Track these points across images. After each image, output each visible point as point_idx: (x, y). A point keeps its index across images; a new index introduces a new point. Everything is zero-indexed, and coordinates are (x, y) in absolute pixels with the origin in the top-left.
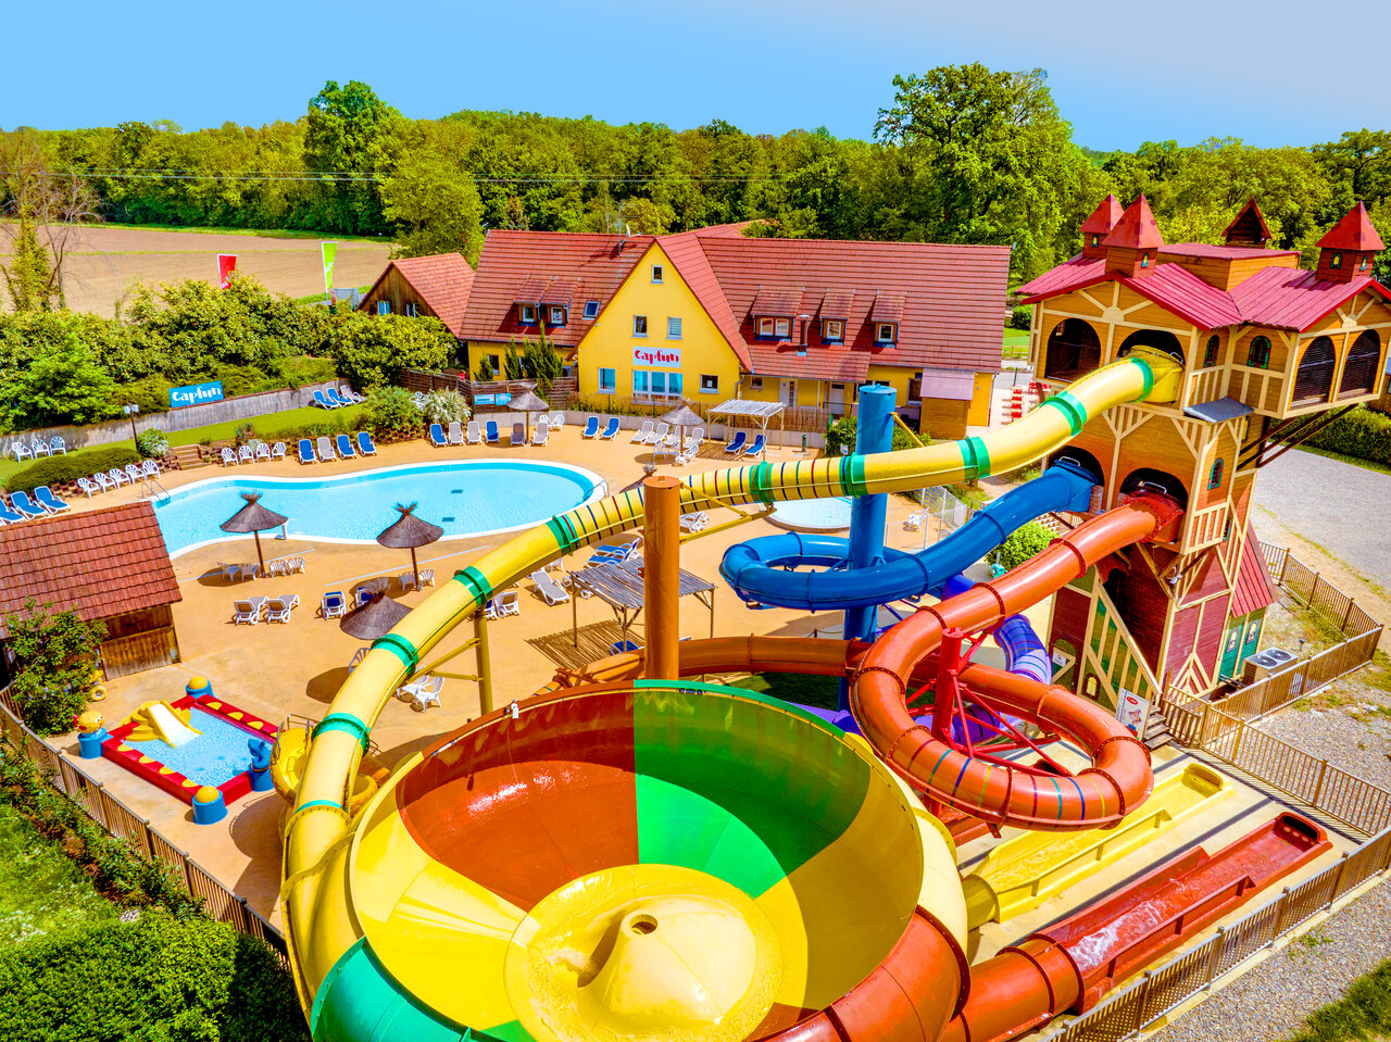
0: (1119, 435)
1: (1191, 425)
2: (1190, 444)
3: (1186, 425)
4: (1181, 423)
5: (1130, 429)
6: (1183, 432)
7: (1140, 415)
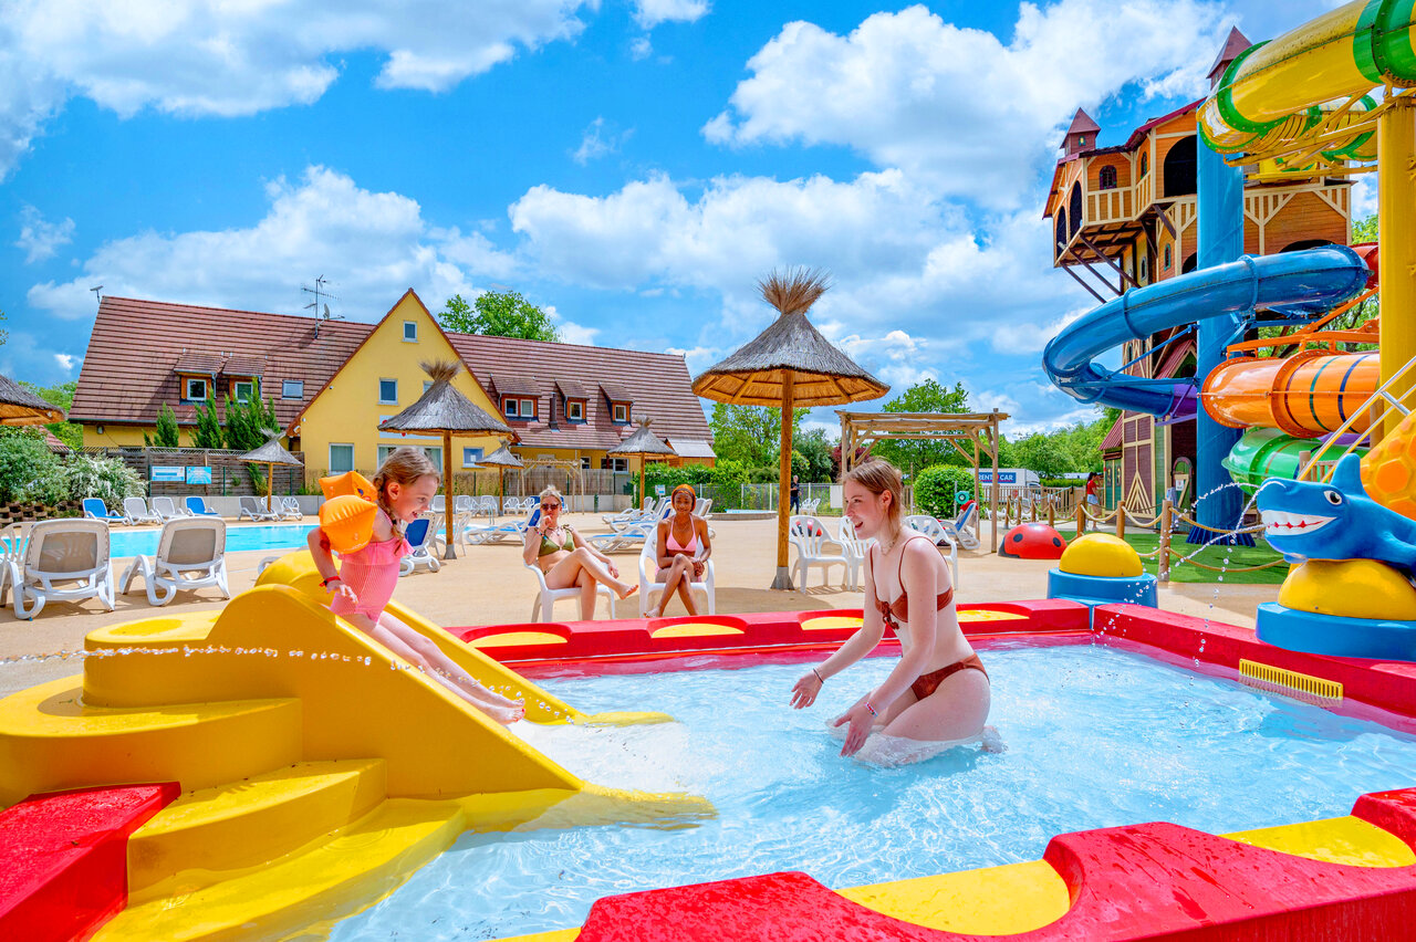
0: (1261, 222)
1: (1335, 191)
2: (1338, 207)
3: (1330, 193)
4: (1325, 192)
5: (1272, 213)
6: (1328, 200)
7: (1280, 199)
